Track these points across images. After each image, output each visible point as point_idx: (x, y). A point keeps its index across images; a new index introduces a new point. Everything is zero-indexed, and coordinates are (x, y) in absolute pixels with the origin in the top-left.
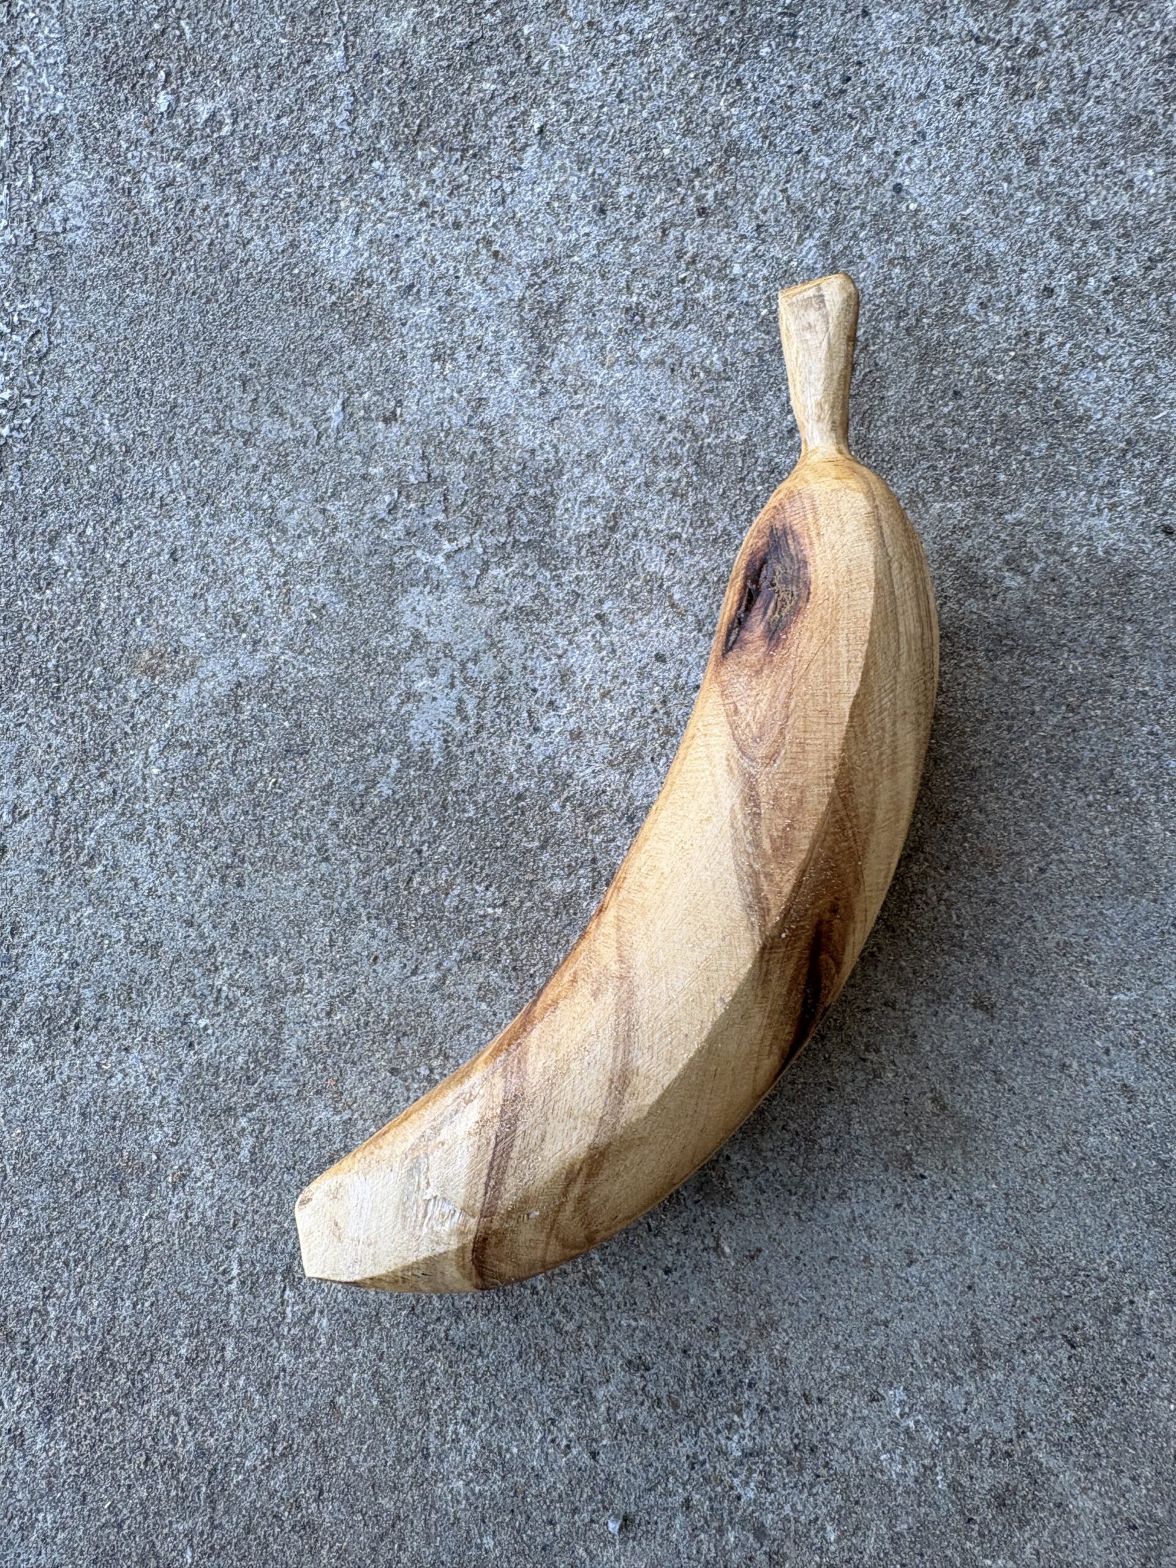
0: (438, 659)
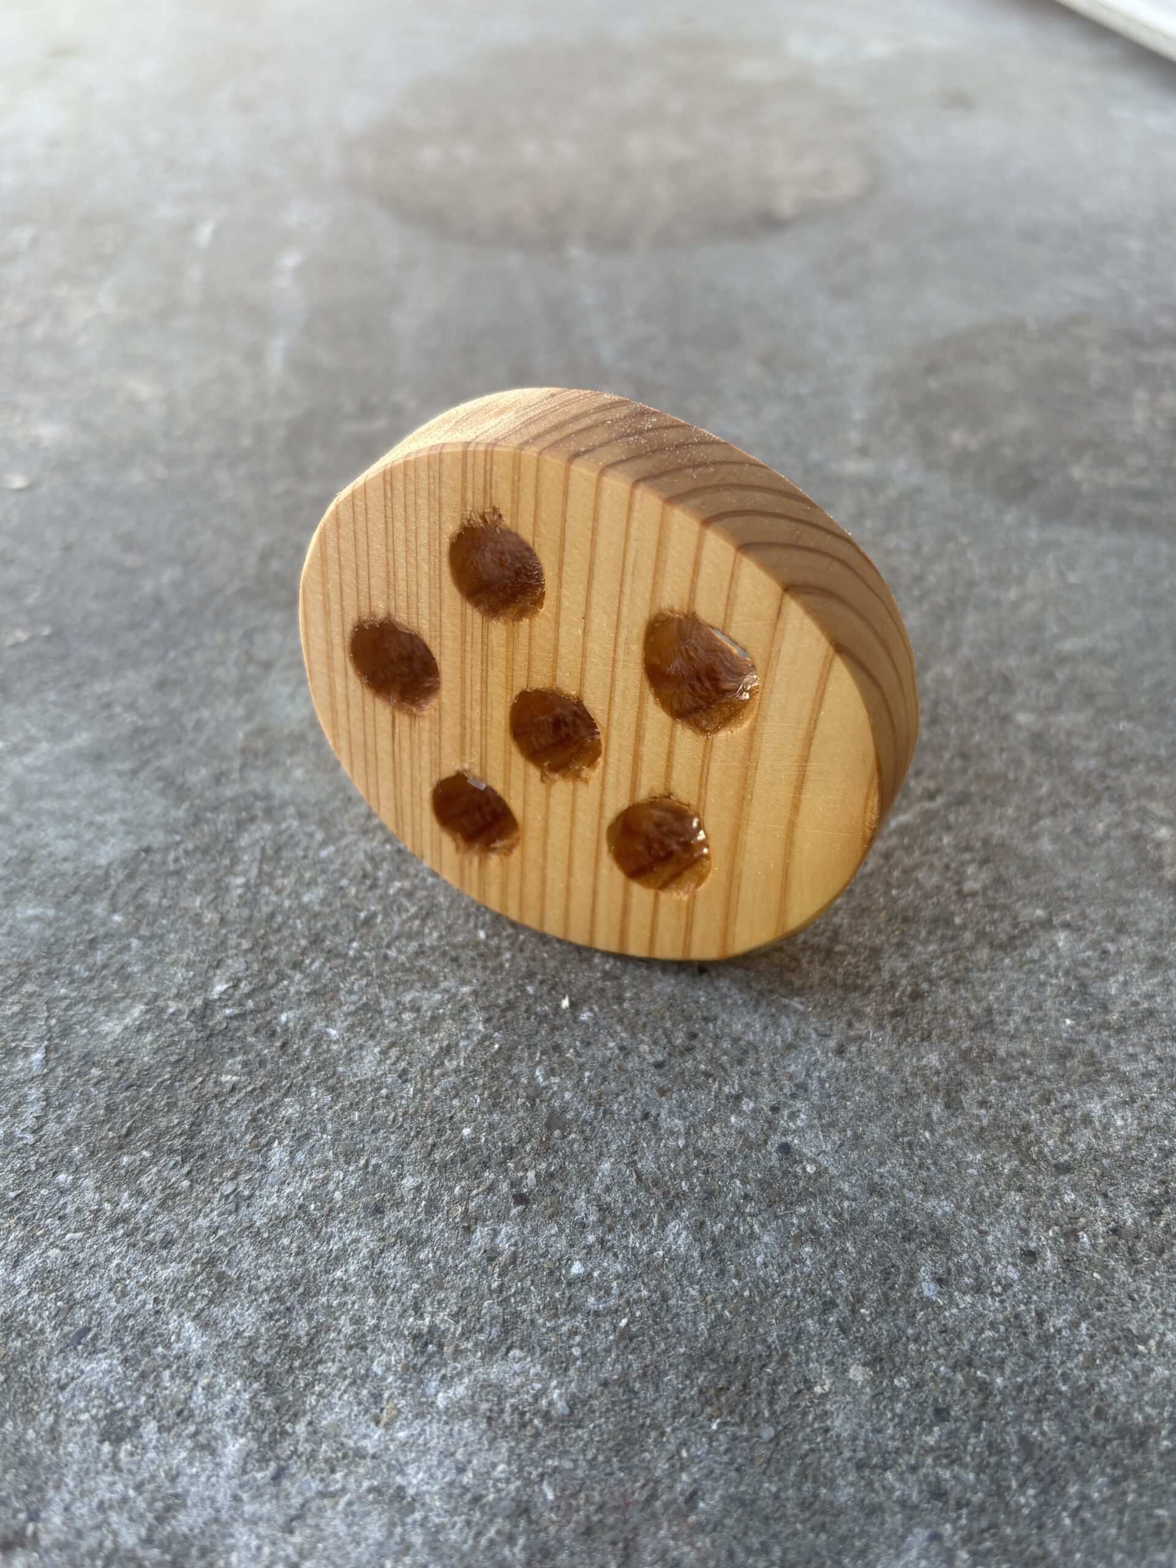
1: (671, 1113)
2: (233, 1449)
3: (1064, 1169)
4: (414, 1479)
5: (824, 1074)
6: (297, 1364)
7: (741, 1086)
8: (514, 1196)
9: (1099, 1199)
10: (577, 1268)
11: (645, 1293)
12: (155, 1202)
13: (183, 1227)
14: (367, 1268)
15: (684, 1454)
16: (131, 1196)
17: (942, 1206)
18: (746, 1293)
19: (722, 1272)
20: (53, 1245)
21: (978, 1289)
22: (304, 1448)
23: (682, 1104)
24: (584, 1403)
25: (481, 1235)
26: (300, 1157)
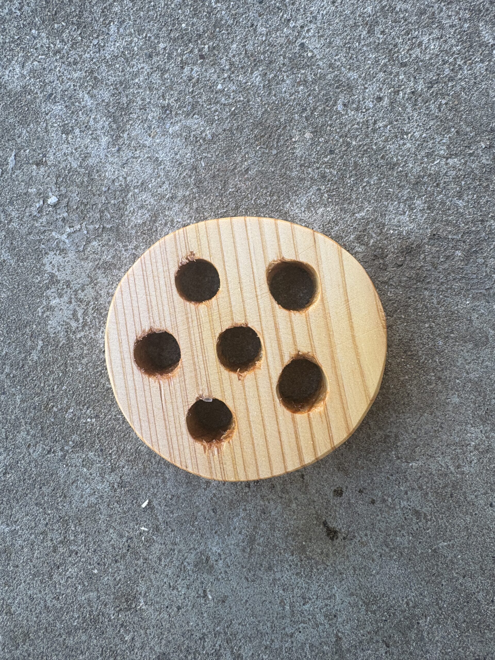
0: (63, 289)
1: (262, 25)
2: (104, 140)
3: (404, 65)
4: (161, 156)
5: (325, 13)
6: (123, 113)
7: (291, 15)
8: (200, 56)
9: (412, 79)
10: (220, 87)
11: (242, 99)
12: (69, 45)
13: (80, 56)
14: (146, 79)
15: (247, 156)
16: (60, 42)
17: (354, 75)
18: (277, 102)
19: (270, 93)
20: (34, 60)
21: (357, 109)
22: (127, 142)
23: (267, 21)
24: (217, 136)
25: (187, 69)
26: (121, 30)
